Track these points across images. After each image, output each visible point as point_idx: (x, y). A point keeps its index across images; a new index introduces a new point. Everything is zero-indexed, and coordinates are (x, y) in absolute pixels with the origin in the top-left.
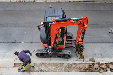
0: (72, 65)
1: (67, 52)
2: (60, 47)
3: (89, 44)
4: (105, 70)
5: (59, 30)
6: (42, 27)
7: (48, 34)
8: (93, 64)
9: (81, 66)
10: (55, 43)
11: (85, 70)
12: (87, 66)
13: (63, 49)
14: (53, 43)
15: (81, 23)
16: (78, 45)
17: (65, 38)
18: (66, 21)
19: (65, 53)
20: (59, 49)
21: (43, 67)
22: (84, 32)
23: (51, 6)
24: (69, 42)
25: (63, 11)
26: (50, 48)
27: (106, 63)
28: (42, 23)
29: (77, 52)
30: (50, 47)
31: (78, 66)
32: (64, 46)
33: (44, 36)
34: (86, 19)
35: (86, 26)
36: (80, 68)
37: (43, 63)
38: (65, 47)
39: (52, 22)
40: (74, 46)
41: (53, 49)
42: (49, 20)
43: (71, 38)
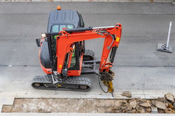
0: (92, 102)
1: (85, 81)
2: (73, 72)
3: (123, 69)
4: (149, 110)
5: (71, 46)
6: (43, 40)
7: (53, 52)
8: (128, 101)
9: (108, 103)
10: (65, 66)
11: (114, 111)
12: (117, 104)
13: (78, 76)
14: (61, 66)
15: (110, 35)
16: (104, 70)
17: (81, 59)
18: (84, 31)
19: (81, 83)
20: (72, 77)
21: (43, 105)
22: (114, 49)
23: (59, 7)
24: (88, 66)
25: (80, 16)
26: (56, 75)
27: (151, 100)
28: (44, 35)
29: (102, 82)
30: (55, 72)
31: (102, 104)
32: (80, 72)
33: (47, 56)
34: (119, 28)
35: (118, 39)
36: (105, 107)
37: (43, 98)
38: (82, 74)
39: (60, 34)
40: (97, 71)
41: (61, 76)
42: (55, 30)
43: (91, 58)
